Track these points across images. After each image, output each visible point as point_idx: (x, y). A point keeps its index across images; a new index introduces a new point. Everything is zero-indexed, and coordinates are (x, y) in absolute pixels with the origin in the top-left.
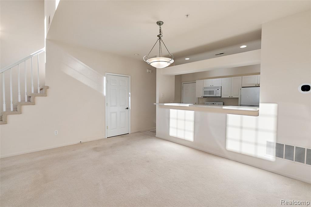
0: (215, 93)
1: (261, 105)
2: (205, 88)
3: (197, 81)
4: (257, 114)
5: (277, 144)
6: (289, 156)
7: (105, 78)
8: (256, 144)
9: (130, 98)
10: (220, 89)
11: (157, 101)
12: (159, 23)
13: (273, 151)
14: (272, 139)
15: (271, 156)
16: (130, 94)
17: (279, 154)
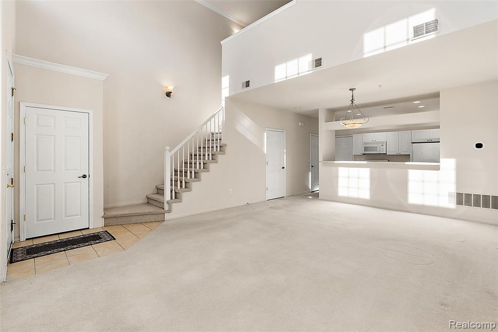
0: (378, 149)
1: (441, 160)
2: (365, 143)
3: (354, 135)
4: (437, 168)
5: (458, 194)
6: (468, 203)
7: (265, 134)
8: (438, 195)
9: (285, 155)
10: (385, 145)
11: (321, 159)
12: (352, 90)
13: (454, 199)
14: (453, 190)
15: (451, 204)
16: (285, 151)
17: (459, 202)
